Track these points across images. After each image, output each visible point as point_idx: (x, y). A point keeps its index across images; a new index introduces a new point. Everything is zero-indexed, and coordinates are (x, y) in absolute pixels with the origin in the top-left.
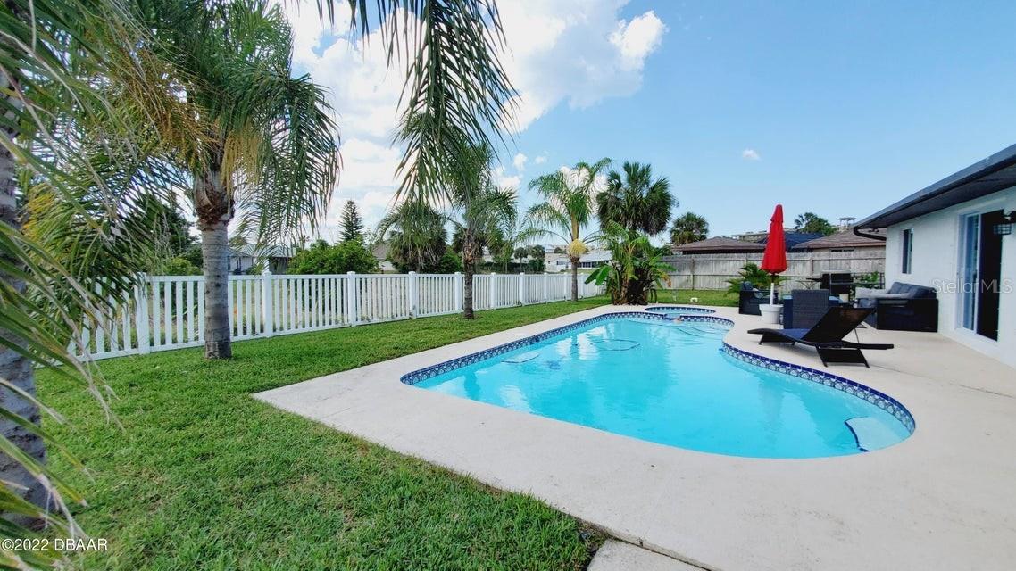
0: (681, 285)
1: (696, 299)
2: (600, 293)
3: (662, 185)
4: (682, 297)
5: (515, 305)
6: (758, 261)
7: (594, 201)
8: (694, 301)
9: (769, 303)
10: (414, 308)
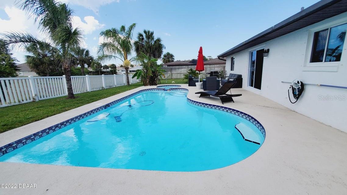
0: (167, 77)
1: (174, 82)
2: (139, 82)
3: (159, 40)
4: (169, 81)
5: (101, 89)
6: (194, 68)
7: (133, 45)
8: (173, 82)
9: (198, 82)
10: (36, 95)
